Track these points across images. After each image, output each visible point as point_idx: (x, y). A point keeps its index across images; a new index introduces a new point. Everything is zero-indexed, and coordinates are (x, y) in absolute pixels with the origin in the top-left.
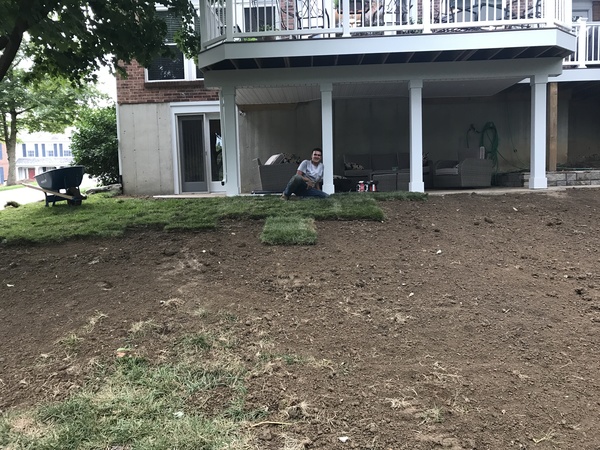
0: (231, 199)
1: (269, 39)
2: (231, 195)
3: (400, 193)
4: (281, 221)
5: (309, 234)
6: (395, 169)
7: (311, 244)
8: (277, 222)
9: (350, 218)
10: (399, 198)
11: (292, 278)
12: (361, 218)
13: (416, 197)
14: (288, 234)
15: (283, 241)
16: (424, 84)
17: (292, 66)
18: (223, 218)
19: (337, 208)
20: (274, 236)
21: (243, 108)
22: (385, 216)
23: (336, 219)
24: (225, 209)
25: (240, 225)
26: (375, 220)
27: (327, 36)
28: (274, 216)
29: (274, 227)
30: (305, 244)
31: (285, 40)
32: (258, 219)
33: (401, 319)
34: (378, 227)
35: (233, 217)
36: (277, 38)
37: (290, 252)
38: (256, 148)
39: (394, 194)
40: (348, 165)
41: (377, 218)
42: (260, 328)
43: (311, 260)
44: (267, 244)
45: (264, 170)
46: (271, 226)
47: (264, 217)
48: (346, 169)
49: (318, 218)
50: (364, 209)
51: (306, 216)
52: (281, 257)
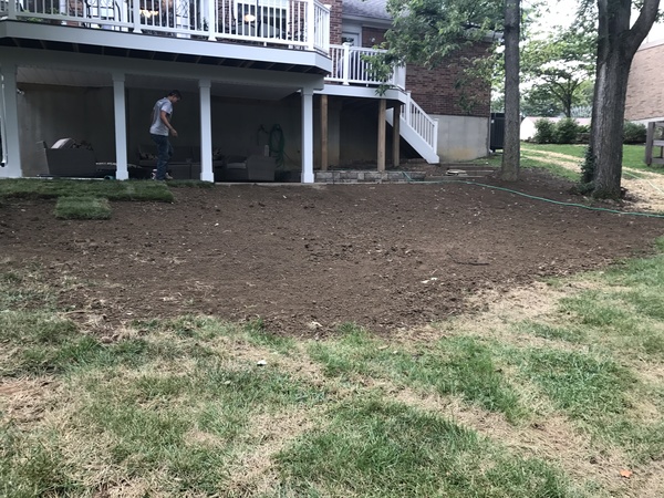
1: (56, 23)
3: (191, 181)
4: (74, 200)
5: (103, 210)
6: (188, 161)
7: (105, 219)
8: (70, 200)
9: (143, 199)
10: (190, 185)
11: (88, 241)
12: (152, 199)
13: (207, 185)
14: (82, 210)
15: (77, 216)
16: (212, 84)
19: (130, 190)
20: (69, 212)
21: (22, 86)
22: (176, 198)
23: (130, 200)
25: (29, 203)
26: (166, 202)
28: (66, 196)
29: (67, 205)
30: (99, 219)
32: (50, 198)
34: (167, 207)
36: (64, 23)
37: (85, 224)
39: (185, 181)
40: (144, 155)
41: (168, 200)
43: (105, 230)
44: (62, 219)
46: (63, 204)
47: (55, 196)
48: (141, 158)
49: (112, 199)
50: (156, 192)
51: (99, 196)
52: (76, 229)
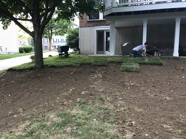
0: (111, 57)
1: (127, 6)
2: (111, 55)
3: (169, 57)
4: (128, 64)
5: (137, 69)
6: (168, 49)
7: (137, 72)
8: (126, 64)
9: (151, 64)
10: (169, 58)
11: (131, 82)
12: (155, 64)
13: (175, 58)
14: (130, 68)
15: (128, 71)
16: (181, 19)
17: (134, 14)
18: (109, 62)
19: (147, 60)
20: (125, 69)
21: (117, 28)
22: (164, 64)
23: (146, 64)
24: (109, 59)
25: (114, 65)
26: (160, 65)
27: (146, 4)
28: (125, 62)
29: (125, 66)
30: (135, 72)
31: (132, 6)
32: (120, 63)
33: (168, 99)
34: (161, 67)
35: (112, 62)
36: (129, 5)
37: (130, 74)
38: (120, 41)
39: (167, 57)
40: (151, 47)
41: (161, 65)
42: (120, 97)
43: (137, 77)
44: (123, 71)
45: (123, 48)
46: (124, 66)
47: (122, 62)
48: (150, 48)
49: (140, 64)
50: (156, 61)
51: (136, 63)
52: (127, 76)
